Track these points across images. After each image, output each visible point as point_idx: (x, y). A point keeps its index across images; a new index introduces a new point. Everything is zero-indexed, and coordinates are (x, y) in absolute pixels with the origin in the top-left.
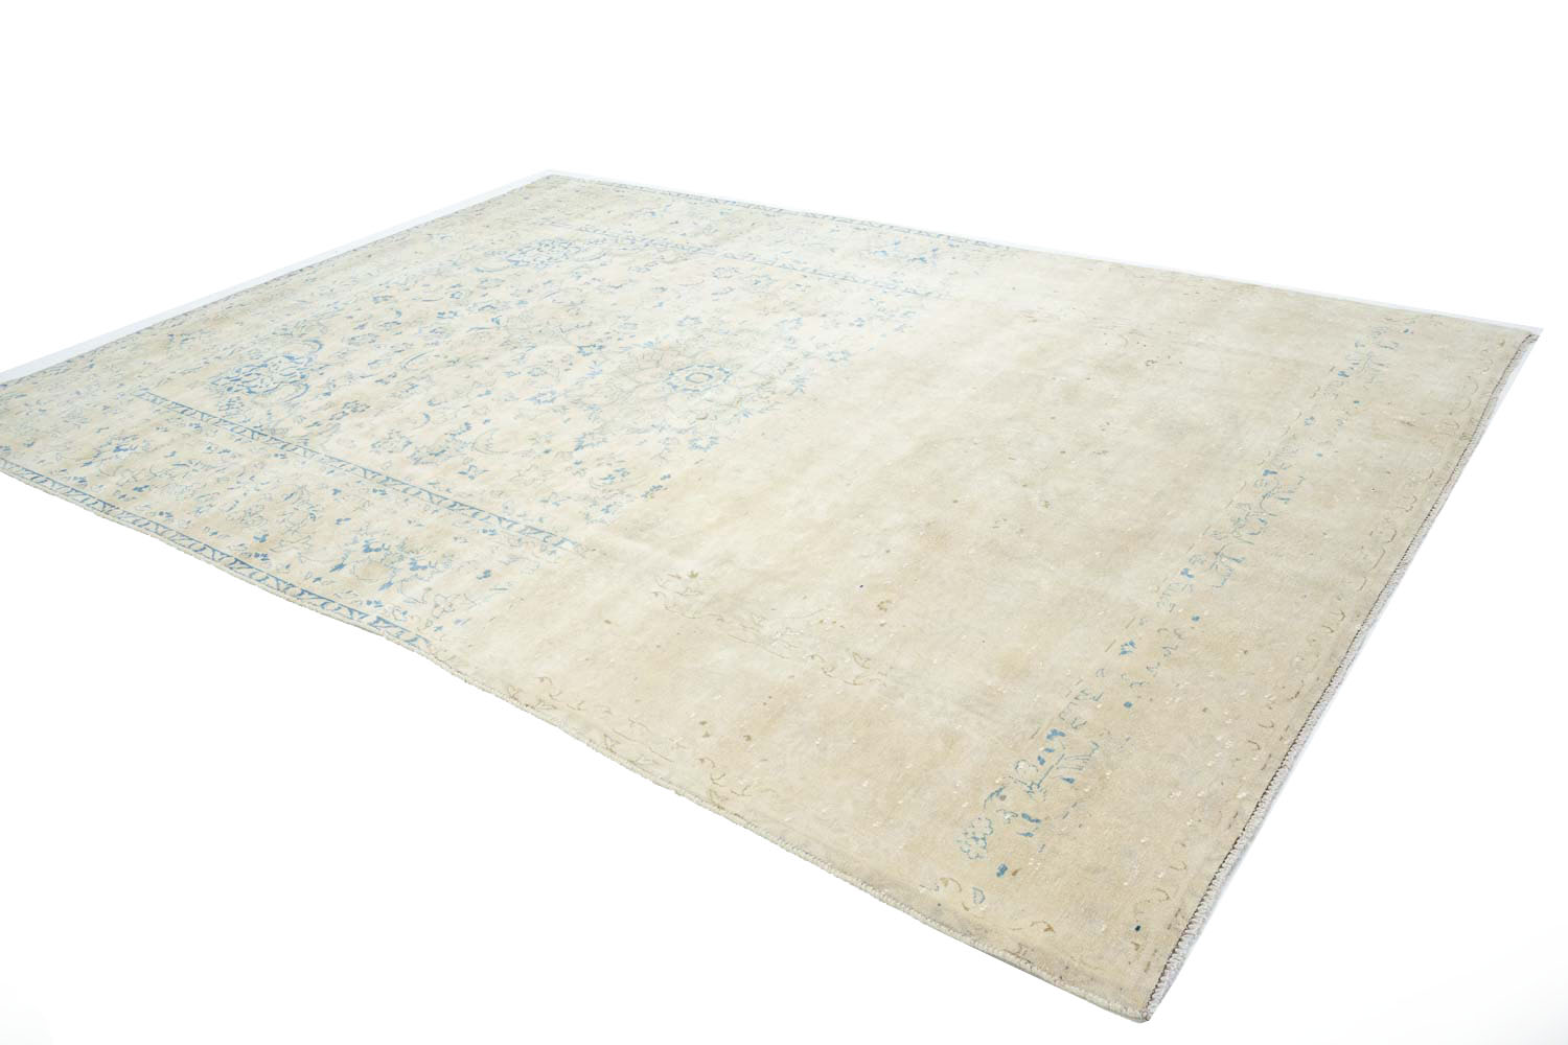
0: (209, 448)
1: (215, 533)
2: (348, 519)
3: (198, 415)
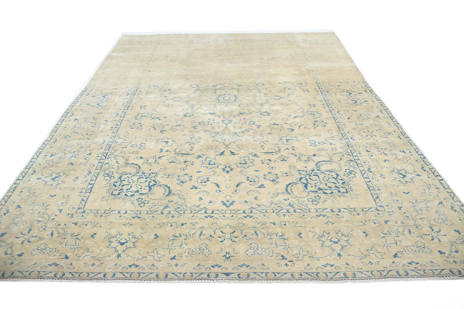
0: (372, 156)
1: (389, 124)
2: (354, 110)
3: (365, 176)
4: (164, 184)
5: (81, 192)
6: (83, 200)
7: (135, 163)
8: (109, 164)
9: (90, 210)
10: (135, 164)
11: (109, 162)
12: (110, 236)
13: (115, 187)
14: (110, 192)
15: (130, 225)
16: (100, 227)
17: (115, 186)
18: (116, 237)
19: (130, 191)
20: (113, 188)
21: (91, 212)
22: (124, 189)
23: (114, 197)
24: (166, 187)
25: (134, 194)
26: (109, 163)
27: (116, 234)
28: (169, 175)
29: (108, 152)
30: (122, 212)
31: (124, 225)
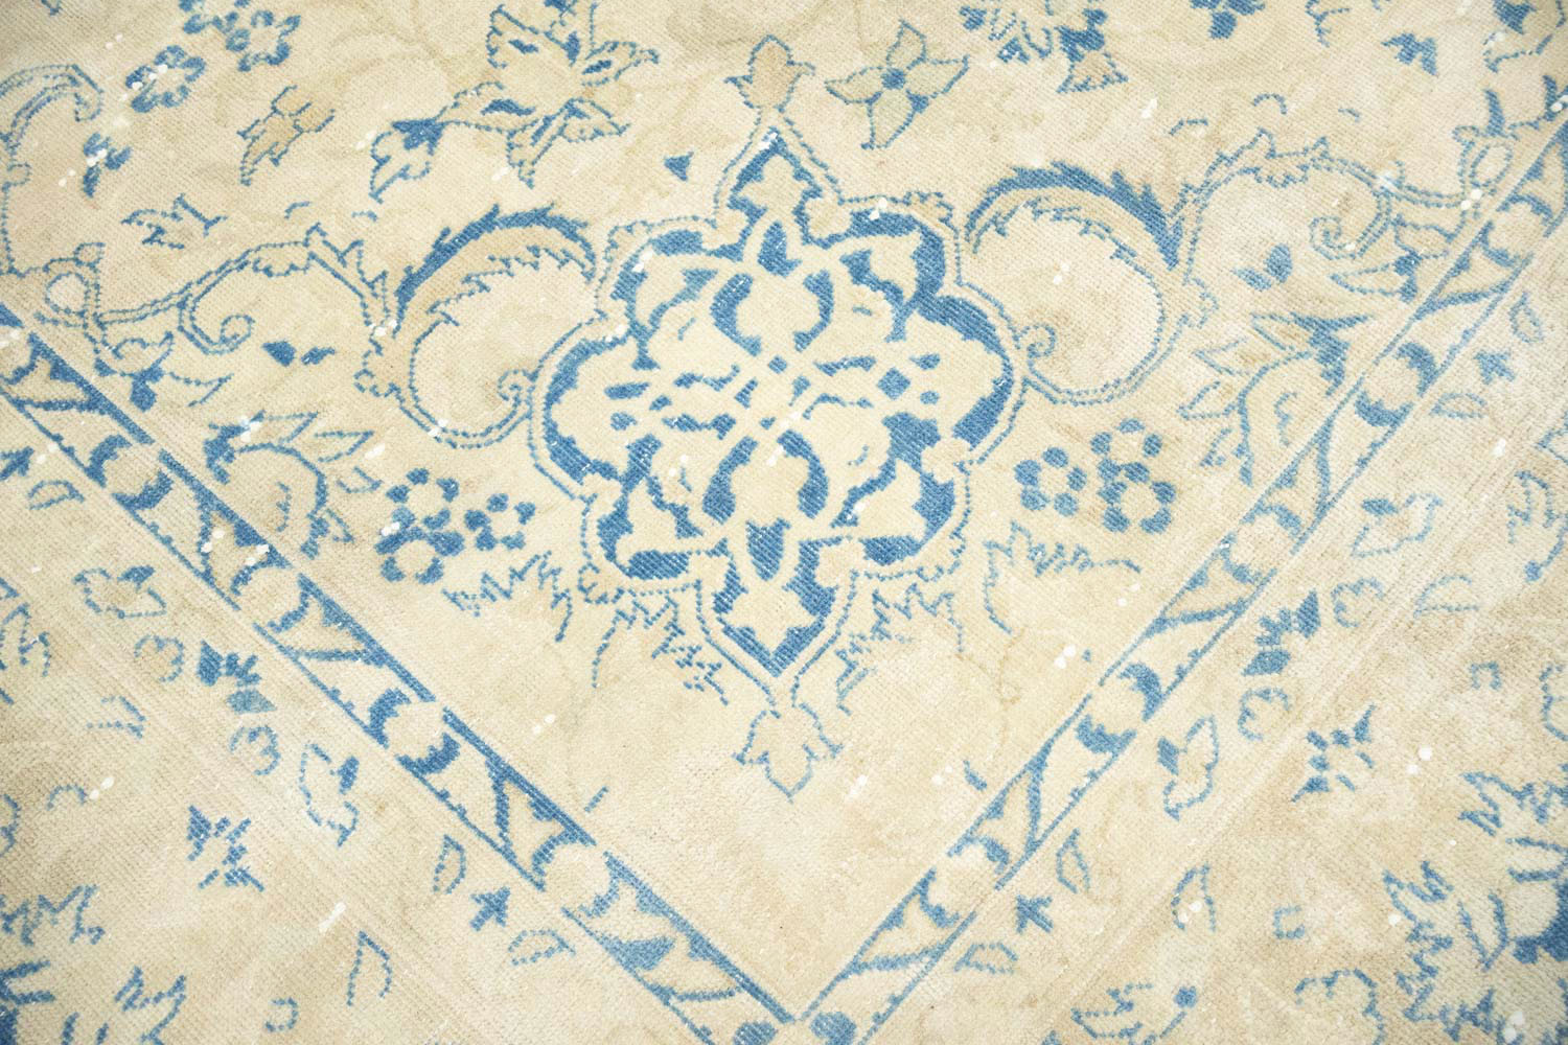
4: (994, 181)
5: (494, 906)
6: (639, 956)
7: (457, 229)
8: (245, 438)
9: (857, 967)
10: (472, 232)
11: (223, 420)
12: (1388, 985)
13: (675, 572)
14: (709, 655)
15: (1355, 746)
16: (1185, 997)
17: (648, 565)
18: (1442, 943)
19: (855, 495)
20: (687, 601)
21: (898, 980)
22: (781, 525)
23: (832, 666)
24: (1049, 191)
25: (928, 481)
26: (235, 431)
27: (1395, 918)
28: (895, 79)
29: (32, 339)
30: (1117, 706)
31: (1314, 786)
